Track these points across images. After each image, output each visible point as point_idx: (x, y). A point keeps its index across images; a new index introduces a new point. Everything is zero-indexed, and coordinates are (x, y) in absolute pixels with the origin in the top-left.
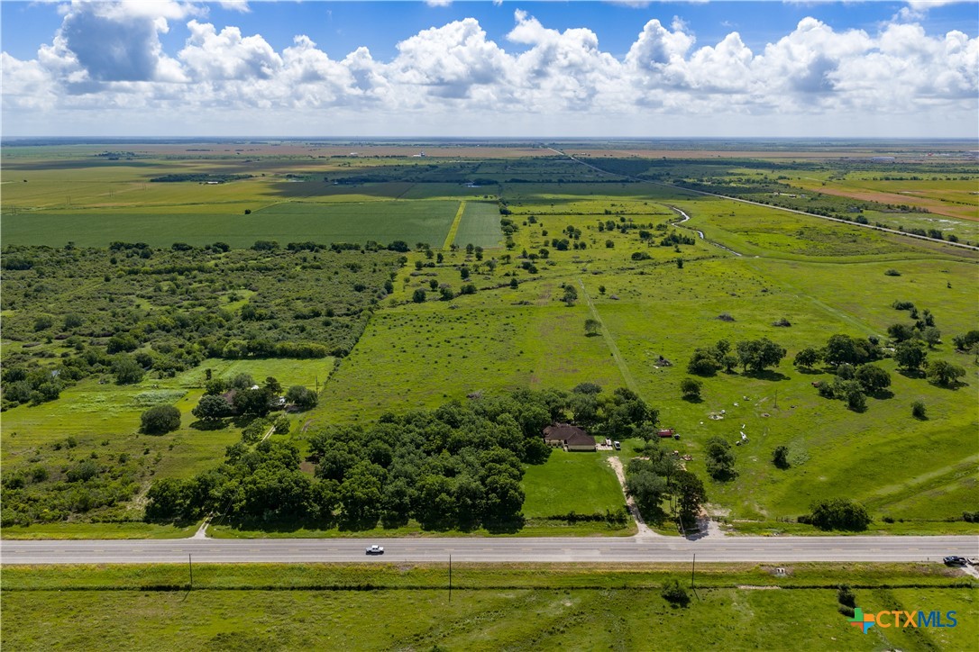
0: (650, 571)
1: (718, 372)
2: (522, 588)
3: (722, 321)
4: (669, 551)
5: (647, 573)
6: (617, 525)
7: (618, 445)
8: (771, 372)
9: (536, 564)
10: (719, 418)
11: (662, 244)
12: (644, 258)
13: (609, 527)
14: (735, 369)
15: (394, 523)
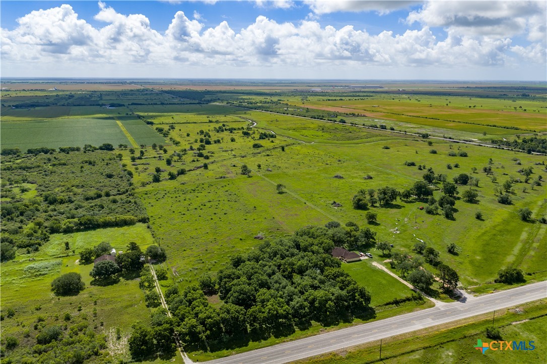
15: (304, 326)
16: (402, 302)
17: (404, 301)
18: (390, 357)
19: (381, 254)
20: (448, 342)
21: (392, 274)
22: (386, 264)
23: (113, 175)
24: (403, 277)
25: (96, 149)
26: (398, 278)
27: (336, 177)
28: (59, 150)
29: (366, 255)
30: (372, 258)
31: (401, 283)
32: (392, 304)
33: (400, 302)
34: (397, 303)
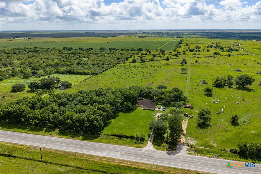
0: (136, 167)
1: (225, 87)
2: (71, 166)
3: (236, 72)
4: (153, 158)
5: (135, 168)
6: (139, 142)
7: (164, 109)
8: (248, 88)
9: (87, 155)
10: (216, 102)
11: (227, 51)
12: (218, 54)
13: (135, 142)
14: (232, 86)
15: (50, 130)
16: (125, 137)
17: (127, 137)
18: (48, 162)
20: (99, 171)
23: (120, 59)
25: (135, 50)
27: (237, 70)
28: (121, 49)
29: (162, 109)
32: (117, 136)
34: (121, 137)
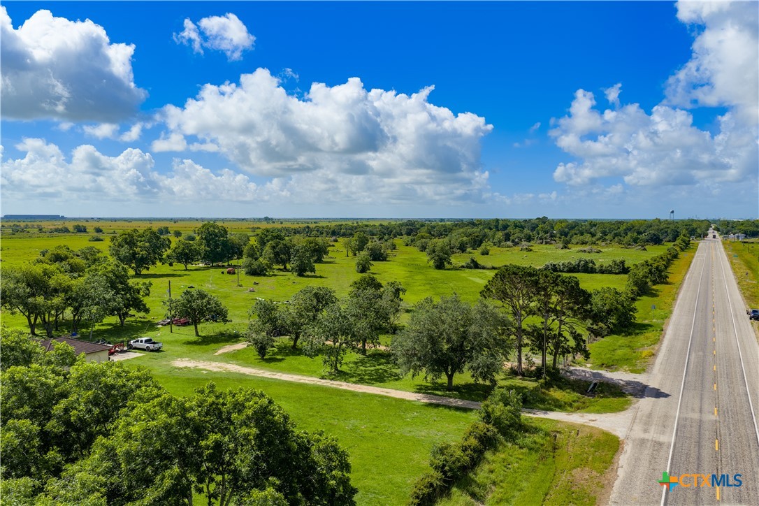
19: (194, 338)
21: (286, 377)
22: (234, 357)
24: (341, 375)
26: (327, 383)
29: (131, 348)
30: (158, 350)
31: (354, 394)
33: (464, 469)
